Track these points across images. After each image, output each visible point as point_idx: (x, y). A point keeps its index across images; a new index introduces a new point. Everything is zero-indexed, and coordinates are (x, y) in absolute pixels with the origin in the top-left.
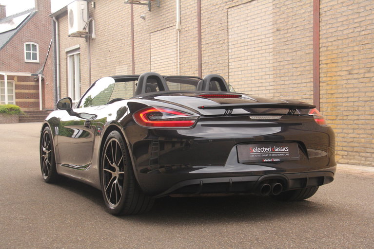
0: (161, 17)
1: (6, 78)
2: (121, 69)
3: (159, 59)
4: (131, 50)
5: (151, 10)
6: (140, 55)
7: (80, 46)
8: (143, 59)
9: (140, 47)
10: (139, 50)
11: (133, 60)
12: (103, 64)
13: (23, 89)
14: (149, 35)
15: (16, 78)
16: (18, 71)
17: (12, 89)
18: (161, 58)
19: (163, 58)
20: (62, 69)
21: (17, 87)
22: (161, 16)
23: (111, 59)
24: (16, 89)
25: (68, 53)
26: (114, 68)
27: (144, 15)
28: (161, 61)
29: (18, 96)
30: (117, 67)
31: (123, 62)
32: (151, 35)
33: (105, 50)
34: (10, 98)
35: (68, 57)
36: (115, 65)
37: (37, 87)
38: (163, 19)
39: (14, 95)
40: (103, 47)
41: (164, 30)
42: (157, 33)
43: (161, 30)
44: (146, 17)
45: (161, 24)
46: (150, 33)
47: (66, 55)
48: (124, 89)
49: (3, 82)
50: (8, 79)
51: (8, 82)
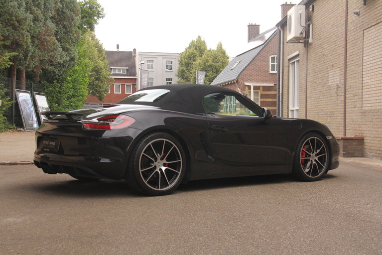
0: (376, 10)
1: (252, 88)
2: (334, 73)
3: (372, 59)
4: (344, 52)
5: (367, 3)
6: (352, 56)
7: (299, 52)
8: (355, 61)
9: (353, 48)
10: (352, 51)
11: (346, 62)
12: (318, 69)
13: (267, 98)
14: (362, 32)
15: (261, 88)
16: (263, 82)
17: (258, 98)
18: (374, 58)
19: (376, 57)
20: (284, 77)
21: (262, 96)
22: (377, 8)
23: (326, 64)
24: (261, 98)
25: (290, 60)
26: (328, 72)
27: (358, 11)
28: (374, 61)
29: (263, 104)
30: (331, 71)
31: (336, 66)
32: (365, 31)
33: (320, 54)
35: (290, 65)
36: (329, 70)
37: (278, 96)
38: (378, 12)
39: (259, 103)
40: (318, 51)
41: (379, 24)
42: (370, 29)
43: (376, 24)
44: (360, 13)
45: (376, 17)
46: (364, 30)
47: (289, 63)
48: (336, 95)
49: (250, 92)
50: (254, 89)
51: (255, 92)
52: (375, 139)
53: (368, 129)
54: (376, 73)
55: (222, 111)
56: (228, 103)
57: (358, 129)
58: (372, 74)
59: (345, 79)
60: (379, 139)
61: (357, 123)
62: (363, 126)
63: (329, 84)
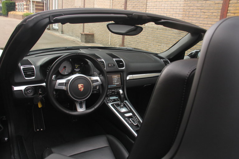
1: (31, 2)
15: (35, 2)
17: (34, 7)
21: (36, 6)
29: (36, 9)
34: (33, 10)
37: (43, 6)
39: (35, 9)
49: (30, 4)
50: (32, 2)
51: (32, 4)
52: (100, 35)
53: (96, 30)
54: (102, 4)
55: (17, 10)
56: (20, 7)
57: (90, 29)
58: (99, 4)
59: (84, 4)
60: (102, 36)
61: (91, 26)
62: (93, 28)
63: (75, 5)
